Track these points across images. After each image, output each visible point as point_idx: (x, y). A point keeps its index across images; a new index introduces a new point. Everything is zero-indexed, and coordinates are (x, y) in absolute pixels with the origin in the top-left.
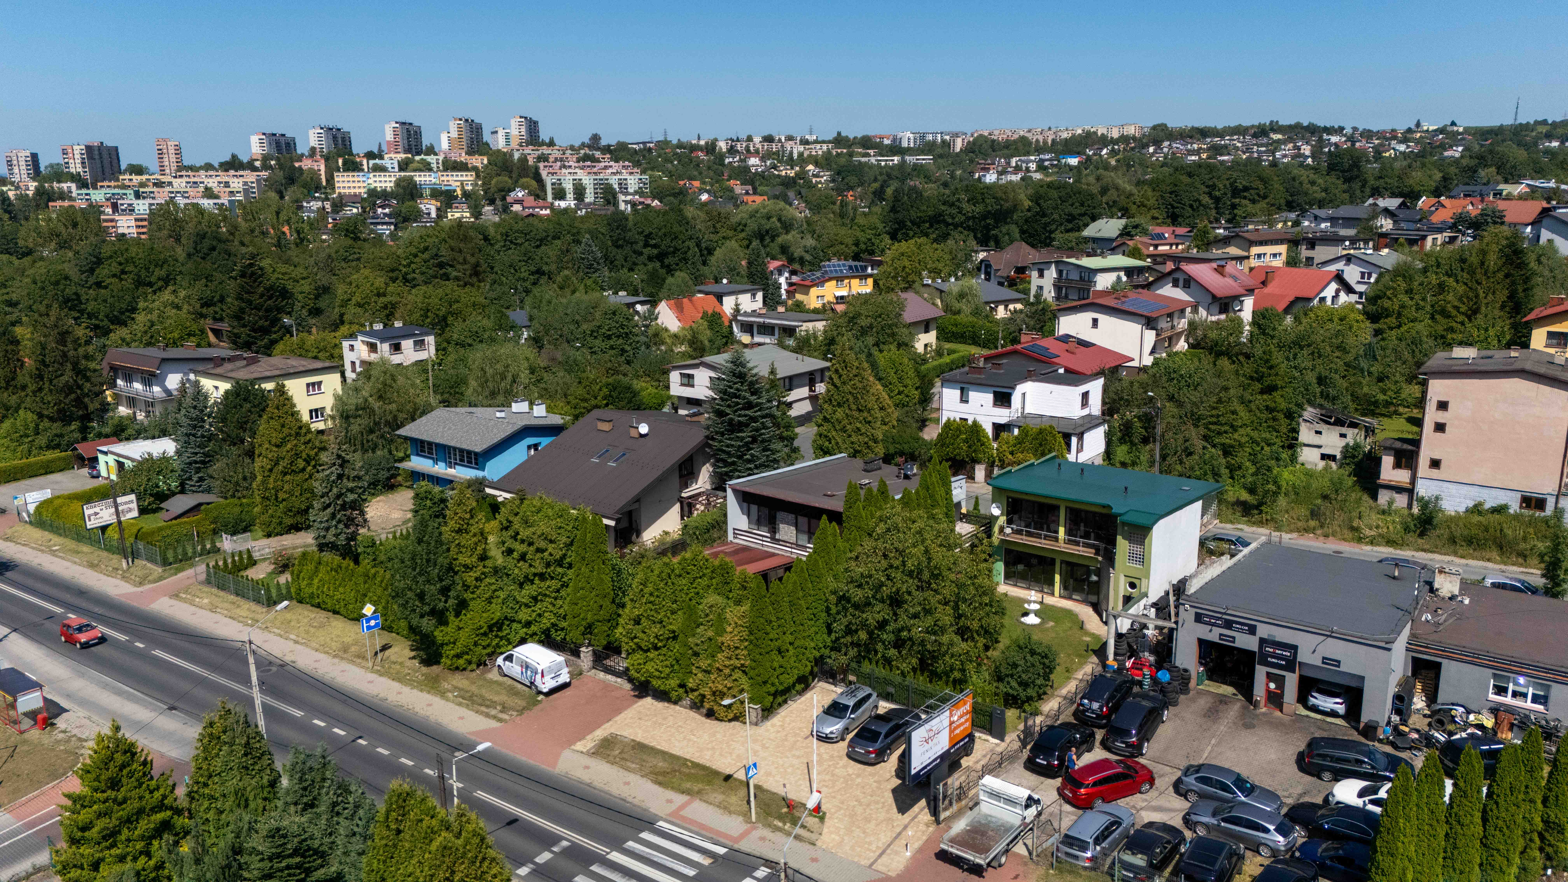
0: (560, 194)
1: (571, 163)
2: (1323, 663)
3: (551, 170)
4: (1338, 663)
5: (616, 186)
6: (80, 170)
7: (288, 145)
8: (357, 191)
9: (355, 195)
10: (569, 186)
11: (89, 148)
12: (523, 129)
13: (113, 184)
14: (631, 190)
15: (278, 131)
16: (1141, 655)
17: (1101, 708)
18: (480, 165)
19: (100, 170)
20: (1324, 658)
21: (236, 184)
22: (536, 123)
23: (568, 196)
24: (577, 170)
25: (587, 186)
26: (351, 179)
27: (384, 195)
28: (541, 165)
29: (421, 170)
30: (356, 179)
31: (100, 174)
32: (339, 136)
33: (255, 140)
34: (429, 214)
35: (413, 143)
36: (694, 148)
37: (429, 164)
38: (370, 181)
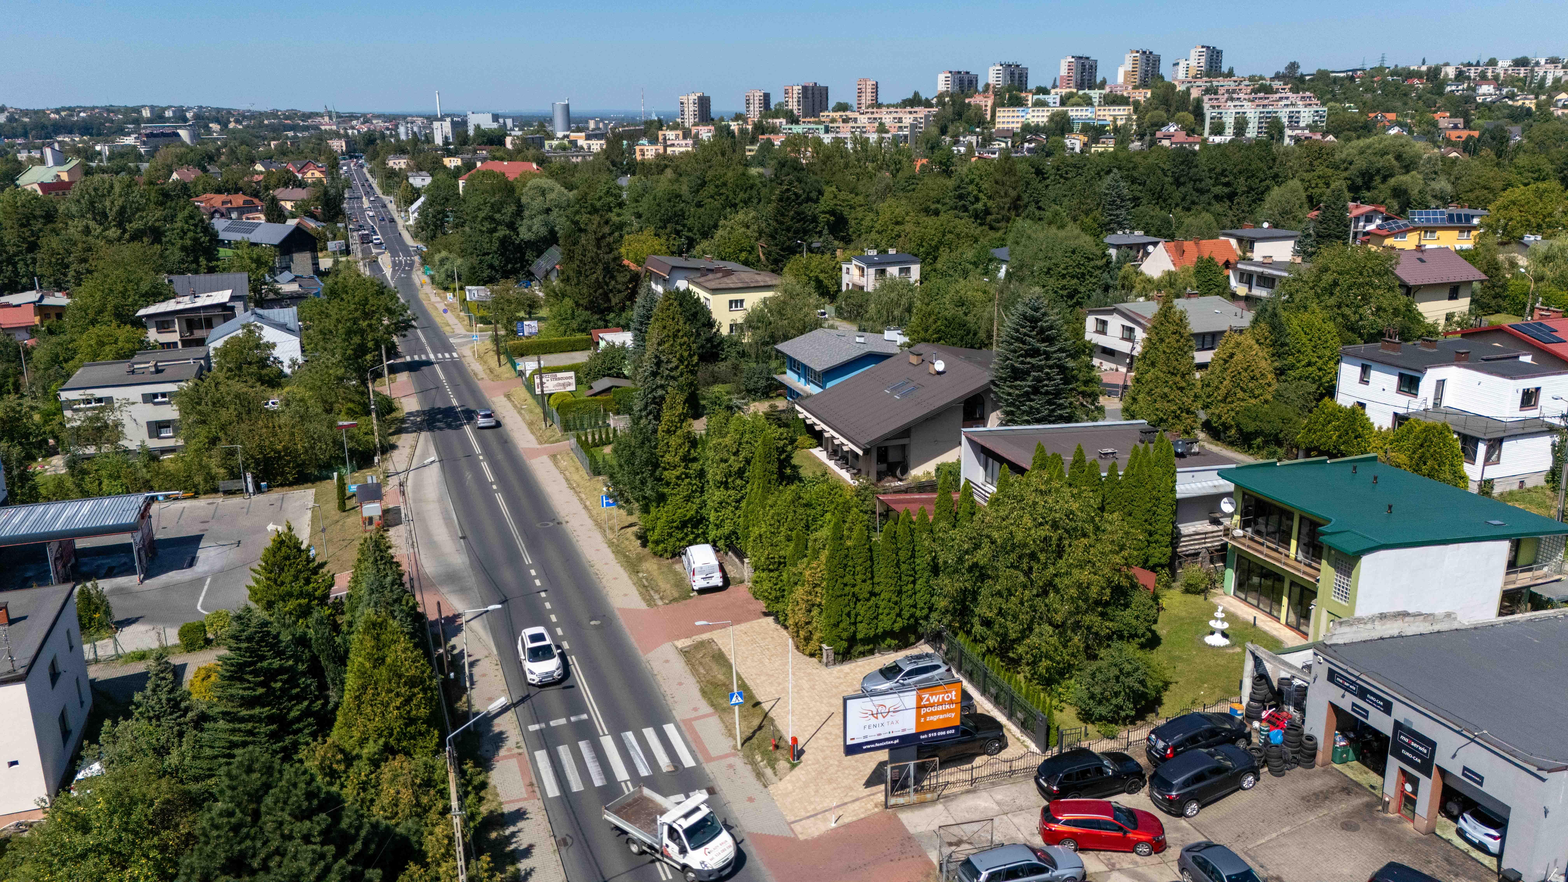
0: (1218, 129)
1: (1242, 96)
2: (1464, 774)
3: (1215, 103)
4: (1480, 780)
5: (1285, 121)
6: (795, 108)
7: (970, 82)
8: (1010, 126)
9: (1008, 130)
10: (1229, 121)
11: (805, 89)
12: (1203, 60)
13: (812, 119)
14: (1302, 124)
15: (963, 69)
16: (1286, 707)
17: (1165, 749)
18: (1142, 99)
19: (811, 108)
20: (1465, 769)
21: (908, 120)
22: (1219, 53)
23: (1227, 131)
24: (1245, 103)
25: (1252, 120)
26: (1011, 114)
27: (1036, 130)
28: (1206, 98)
29: (1079, 105)
30: (1016, 114)
31: (810, 111)
32: (1017, 72)
33: (941, 77)
34: (1073, 149)
35: (1086, 78)
36: (1410, 74)
37: (1090, 98)
38: (1028, 116)
